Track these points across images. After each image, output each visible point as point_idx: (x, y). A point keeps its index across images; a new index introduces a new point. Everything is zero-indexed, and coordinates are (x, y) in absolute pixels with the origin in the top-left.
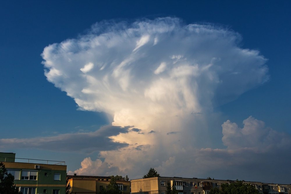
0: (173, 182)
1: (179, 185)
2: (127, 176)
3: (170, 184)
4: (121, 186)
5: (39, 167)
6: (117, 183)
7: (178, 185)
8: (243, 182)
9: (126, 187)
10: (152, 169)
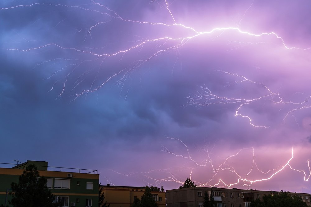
0: (211, 192)
1: (218, 196)
2: (162, 187)
3: (208, 194)
4: (156, 197)
5: (71, 176)
6: (152, 193)
7: (216, 195)
8: (289, 194)
9: (161, 198)
10: (189, 179)
